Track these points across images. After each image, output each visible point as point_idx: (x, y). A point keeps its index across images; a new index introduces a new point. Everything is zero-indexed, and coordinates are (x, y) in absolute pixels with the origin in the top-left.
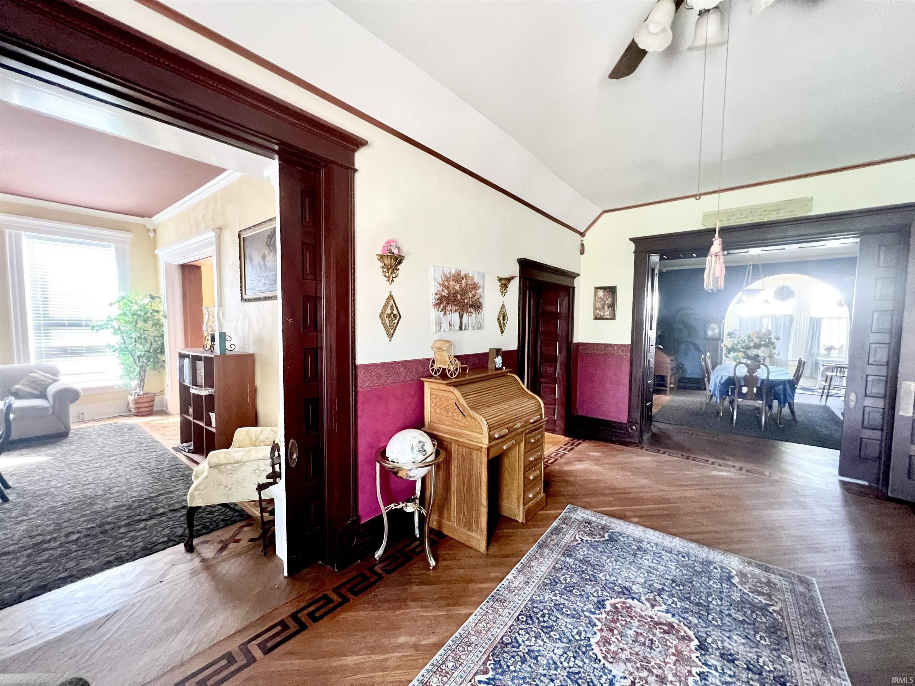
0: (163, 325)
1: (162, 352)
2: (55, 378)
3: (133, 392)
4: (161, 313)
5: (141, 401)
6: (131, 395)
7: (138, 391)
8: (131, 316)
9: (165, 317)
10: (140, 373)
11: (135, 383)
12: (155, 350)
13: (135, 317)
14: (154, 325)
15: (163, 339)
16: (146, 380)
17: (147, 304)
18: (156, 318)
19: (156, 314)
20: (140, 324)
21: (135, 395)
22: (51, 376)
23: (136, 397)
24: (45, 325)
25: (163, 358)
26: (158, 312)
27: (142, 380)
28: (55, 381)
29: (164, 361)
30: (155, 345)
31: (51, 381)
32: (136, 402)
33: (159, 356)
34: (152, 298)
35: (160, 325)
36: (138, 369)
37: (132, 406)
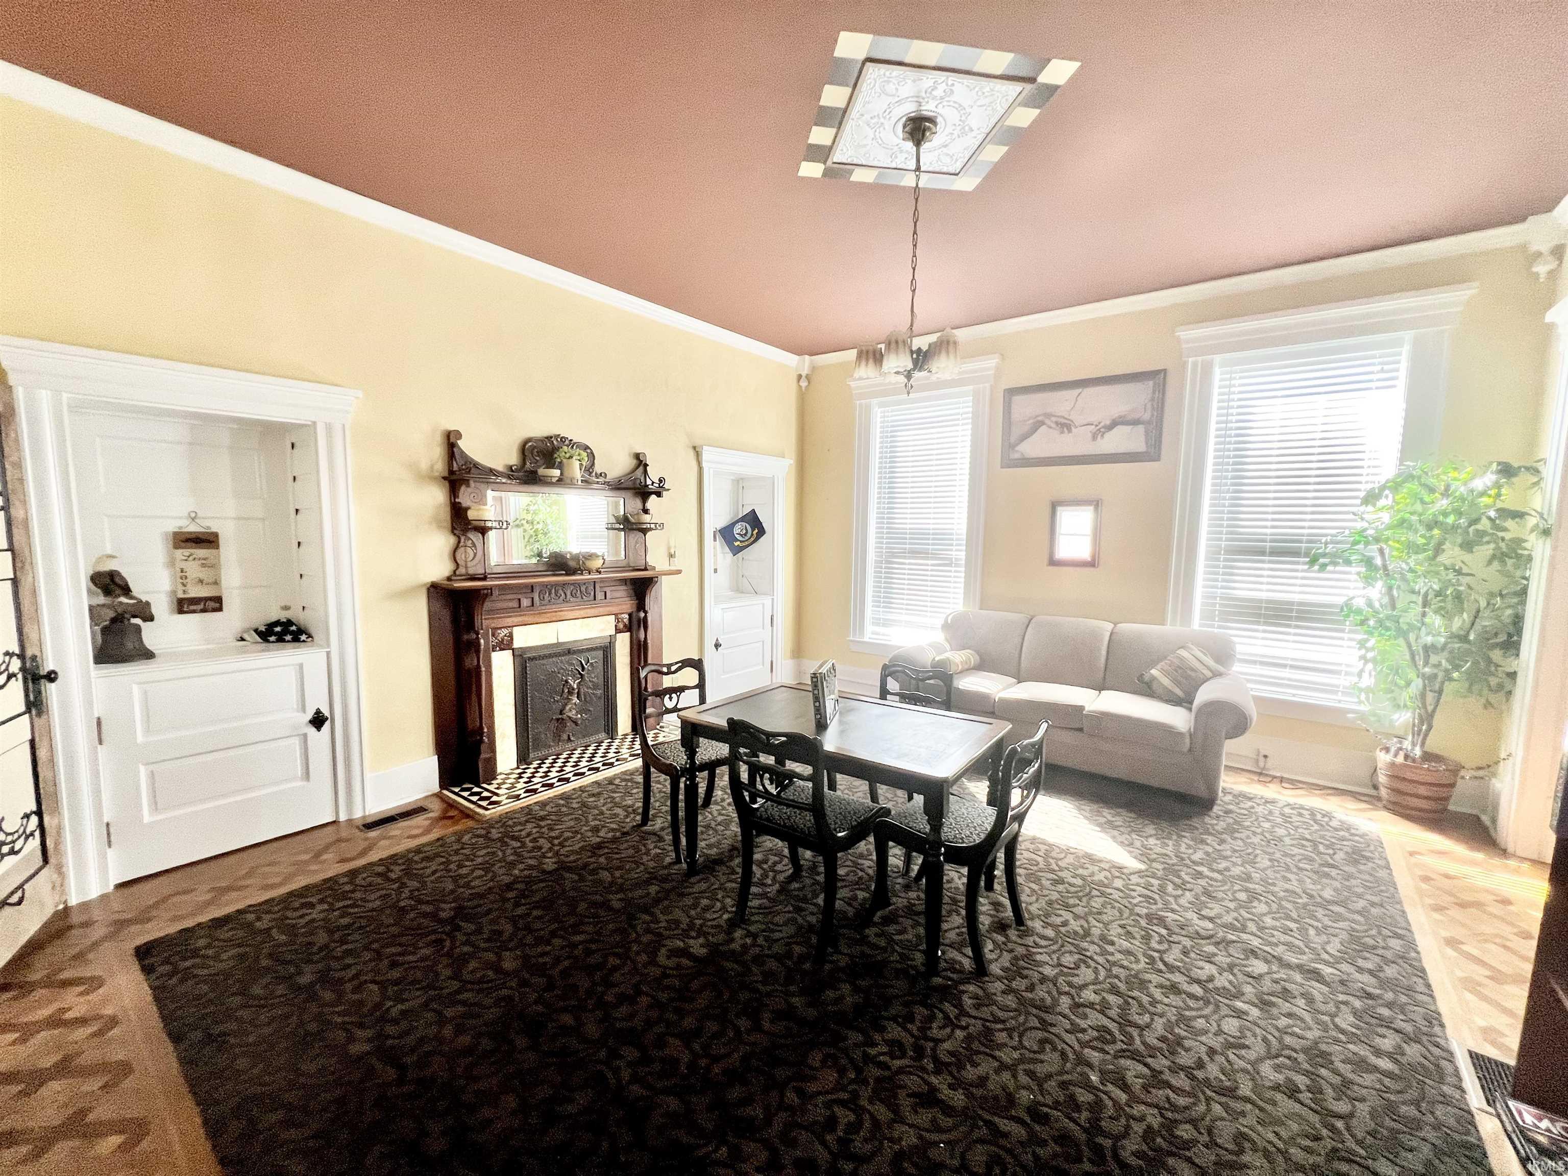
0: (1530, 559)
1: (1512, 645)
2: (1220, 668)
3: (1394, 744)
4: (1532, 521)
5: (1409, 775)
6: (1387, 750)
7: (1407, 744)
8: (1422, 530)
9: (1546, 532)
10: (1423, 696)
11: (1403, 718)
12: (1487, 638)
13: (1436, 532)
14: (1499, 557)
15: (1523, 603)
16: (1436, 722)
17: (1483, 494)
18: (1508, 536)
19: (1509, 523)
20: (1452, 554)
21: (1396, 755)
22: (1211, 663)
23: (1400, 759)
24: (1230, 551)
25: (1511, 665)
26: (1518, 515)
27: (1427, 718)
28: (1216, 674)
29: (1513, 675)
30: (1486, 622)
31: (1209, 674)
32: (1396, 774)
33: (1496, 655)
34: (1507, 471)
35: (1519, 557)
36: (1418, 683)
37: (1382, 779)
